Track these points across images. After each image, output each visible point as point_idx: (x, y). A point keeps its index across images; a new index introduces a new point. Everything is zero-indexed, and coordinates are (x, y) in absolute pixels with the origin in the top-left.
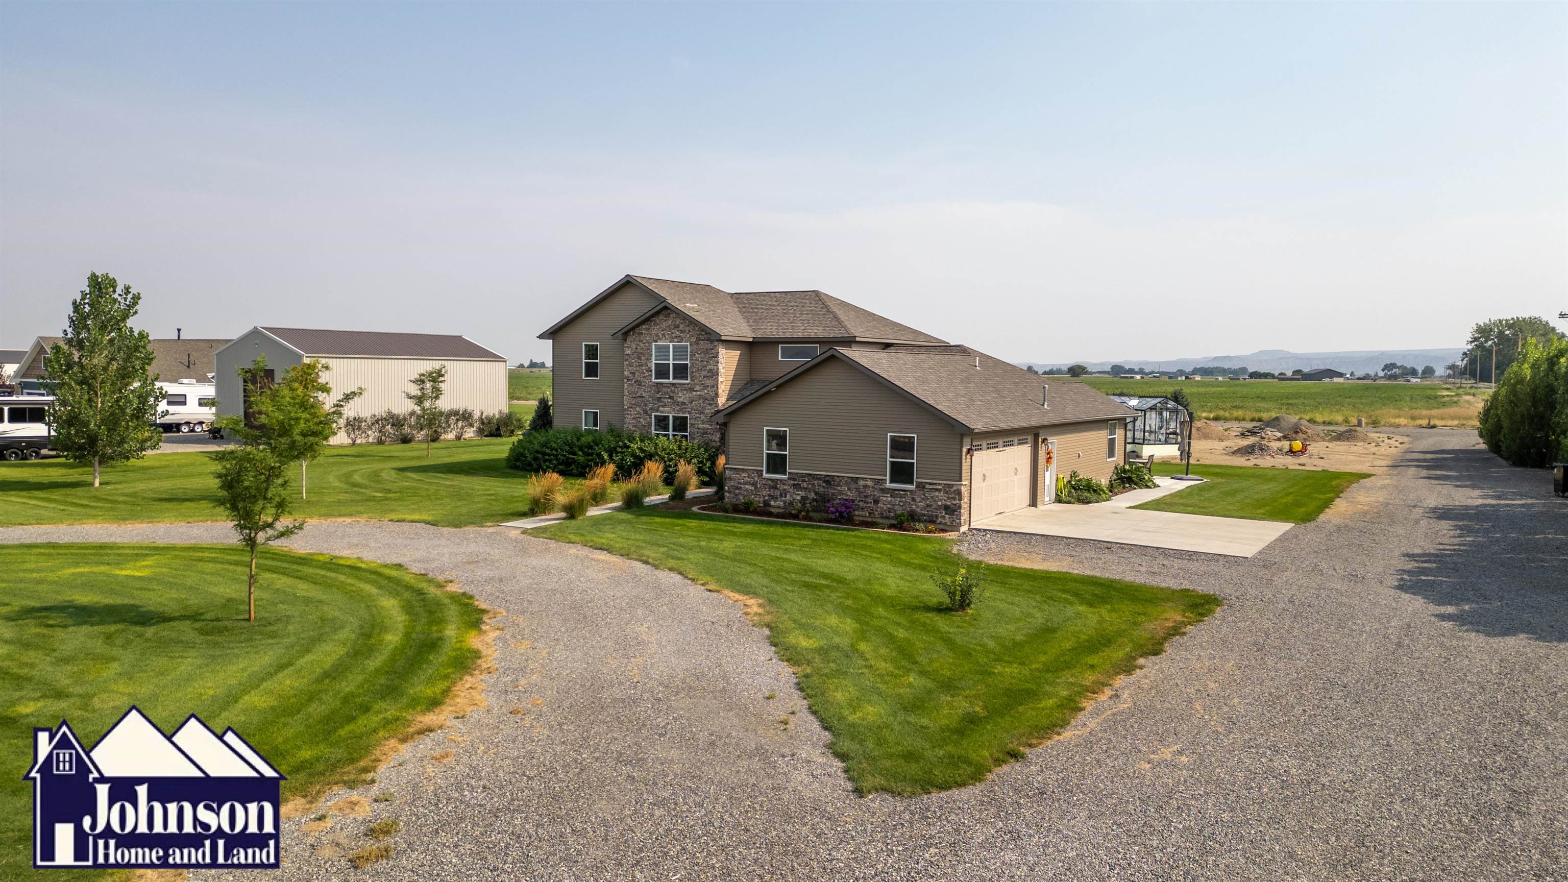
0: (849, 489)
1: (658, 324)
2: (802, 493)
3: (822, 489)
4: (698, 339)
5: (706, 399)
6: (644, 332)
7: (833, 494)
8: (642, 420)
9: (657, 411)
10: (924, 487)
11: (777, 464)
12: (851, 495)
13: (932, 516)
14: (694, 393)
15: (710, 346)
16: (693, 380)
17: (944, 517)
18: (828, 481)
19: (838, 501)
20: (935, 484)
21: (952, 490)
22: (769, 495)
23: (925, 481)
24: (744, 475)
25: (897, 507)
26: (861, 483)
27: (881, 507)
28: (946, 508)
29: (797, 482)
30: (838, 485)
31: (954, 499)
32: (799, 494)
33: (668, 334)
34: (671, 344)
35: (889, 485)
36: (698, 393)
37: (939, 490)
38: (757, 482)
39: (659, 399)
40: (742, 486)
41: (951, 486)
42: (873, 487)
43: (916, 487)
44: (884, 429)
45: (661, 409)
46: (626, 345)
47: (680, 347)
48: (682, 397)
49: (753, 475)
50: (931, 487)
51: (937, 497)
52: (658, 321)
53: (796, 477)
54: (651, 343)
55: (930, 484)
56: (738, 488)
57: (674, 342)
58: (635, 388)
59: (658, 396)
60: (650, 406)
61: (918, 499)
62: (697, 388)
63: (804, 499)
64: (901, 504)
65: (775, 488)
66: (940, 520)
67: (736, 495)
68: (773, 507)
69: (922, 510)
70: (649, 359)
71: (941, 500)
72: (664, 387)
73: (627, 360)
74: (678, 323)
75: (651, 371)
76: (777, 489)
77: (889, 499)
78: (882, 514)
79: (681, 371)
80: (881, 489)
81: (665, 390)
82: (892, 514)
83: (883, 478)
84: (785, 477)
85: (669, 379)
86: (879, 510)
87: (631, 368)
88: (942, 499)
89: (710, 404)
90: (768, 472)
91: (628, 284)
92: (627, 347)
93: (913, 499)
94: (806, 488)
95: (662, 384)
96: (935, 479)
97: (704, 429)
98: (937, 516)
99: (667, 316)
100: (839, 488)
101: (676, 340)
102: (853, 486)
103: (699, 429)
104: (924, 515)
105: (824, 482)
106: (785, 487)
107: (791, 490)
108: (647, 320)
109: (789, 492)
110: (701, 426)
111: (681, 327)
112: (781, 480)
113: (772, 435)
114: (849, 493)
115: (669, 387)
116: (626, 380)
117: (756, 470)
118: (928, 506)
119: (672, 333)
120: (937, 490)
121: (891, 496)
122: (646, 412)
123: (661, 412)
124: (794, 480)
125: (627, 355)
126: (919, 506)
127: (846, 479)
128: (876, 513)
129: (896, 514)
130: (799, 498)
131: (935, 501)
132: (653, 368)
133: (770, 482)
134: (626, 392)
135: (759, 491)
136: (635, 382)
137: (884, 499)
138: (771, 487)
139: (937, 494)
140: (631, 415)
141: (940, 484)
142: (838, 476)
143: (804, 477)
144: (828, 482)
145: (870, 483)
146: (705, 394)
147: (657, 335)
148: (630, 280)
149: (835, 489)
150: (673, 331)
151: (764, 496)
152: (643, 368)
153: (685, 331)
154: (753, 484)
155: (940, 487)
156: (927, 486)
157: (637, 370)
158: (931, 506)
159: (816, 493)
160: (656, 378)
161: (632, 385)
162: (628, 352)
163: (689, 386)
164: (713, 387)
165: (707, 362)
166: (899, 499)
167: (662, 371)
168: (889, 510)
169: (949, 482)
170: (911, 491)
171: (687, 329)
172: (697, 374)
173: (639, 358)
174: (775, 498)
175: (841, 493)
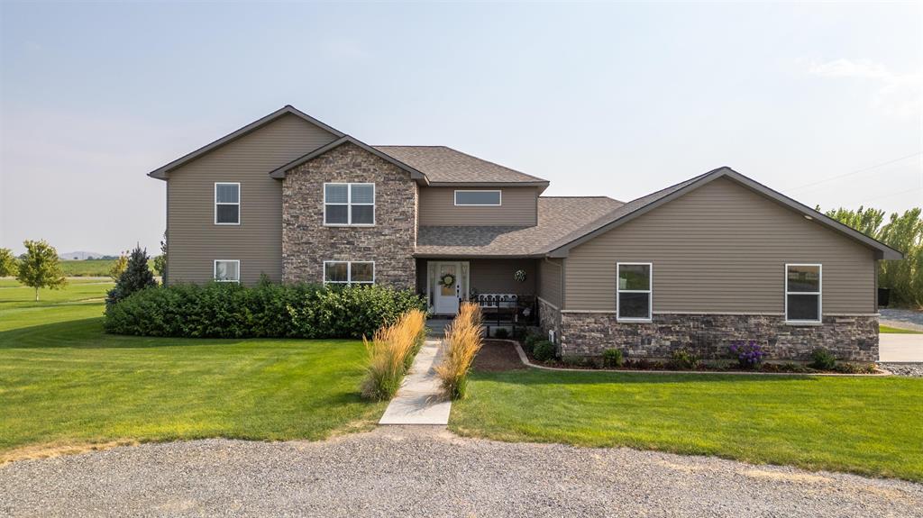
0: (737, 329)
1: (331, 162)
2: (673, 338)
3: (700, 332)
4: (387, 180)
5: (399, 244)
6: (311, 170)
7: (715, 336)
8: (308, 269)
9: (331, 258)
10: (833, 321)
11: (633, 304)
12: (739, 336)
13: (844, 353)
14: (383, 237)
15: (402, 186)
16: (381, 224)
17: (859, 353)
18: (709, 321)
19: (721, 344)
20: (848, 317)
21: (868, 322)
22: (625, 343)
23: (835, 314)
24: (588, 320)
25: (799, 346)
26: (753, 321)
27: (779, 348)
28: (861, 343)
29: (664, 324)
30: (723, 326)
31: (870, 332)
32: (668, 340)
33: (345, 173)
34: (349, 185)
35: (788, 322)
36: (387, 237)
37: (852, 324)
38: (607, 328)
39: (333, 245)
40: (587, 334)
41: (867, 318)
42: (767, 326)
43: (823, 322)
44: (783, 259)
45: (336, 255)
46: (284, 185)
47: (361, 189)
48: (364, 242)
49: (601, 320)
50: (843, 321)
51: (850, 331)
52: (331, 158)
53: (664, 319)
54: (322, 183)
55: (841, 317)
56: (579, 337)
57: (354, 181)
58: (299, 233)
59: (332, 241)
60: (321, 253)
61: (826, 336)
62: (387, 232)
63: (675, 345)
64: (805, 342)
65: (635, 333)
66: (854, 356)
67: (579, 345)
68: (632, 356)
69: (830, 347)
70: (319, 200)
71: (854, 335)
72: (341, 231)
73: (286, 202)
74: (359, 160)
75: (322, 214)
76: (638, 335)
77: (790, 337)
78: (780, 355)
79: (362, 213)
80: (779, 327)
81: (342, 235)
82: (793, 355)
83: (781, 314)
84: (649, 320)
85: (346, 222)
86: (777, 350)
87: (292, 211)
88: (856, 334)
89: (403, 249)
90: (622, 315)
91: (288, 115)
92: (287, 187)
93: (820, 336)
94: (678, 332)
95: (338, 228)
96: (847, 312)
97: (395, 276)
98: (850, 353)
99: (345, 153)
100: (723, 329)
101: (356, 180)
102: (741, 325)
103: (388, 276)
104: (834, 353)
105: (703, 322)
106: (649, 332)
107: (657, 335)
108: (316, 158)
109: (654, 337)
110: (392, 273)
111: (364, 165)
112: (642, 324)
113: (625, 272)
114: (736, 334)
115: (347, 232)
116: (284, 225)
117: (606, 314)
118: (838, 342)
119: (351, 172)
120: (849, 323)
121: (792, 334)
122: (315, 261)
123: (336, 259)
124: (662, 323)
125: (287, 196)
126: (827, 344)
127: (733, 318)
128: (773, 354)
129: (798, 354)
130: (668, 343)
131: (847, 336)
132: (324, 211)
133: (626, 327)
134: (285, 238)
135: (610, 339)
136: (298, 227)
137: (784, 337)
138: (627, 333)
139: (849, 328)
140: (292, 264)
141: (853, 317)
142: (722, 315)
143: (675, 318)
144: (708, 323)
145: (763, 321)
146: (397, 238)
147: (330, 174)
148: (291, 110)
149: (718, 330)
150: (353, 170)
151: (619, 345)
152: (310, 211)
153: (369, 170)
154: (602, 331)
155: (853, 320)
156: (838, 320)
157: (301, 214)
158: (842, 342)
159: (692, 337)
160: (327, 222)
161: (294, 229)
162: (289, 192)
163: (376, 230)
164: (408, 230)
165: (399, 204)
166: (802, 337)
167: (336, 213)
168: (790, 350)
169: (866, 315)
170: (817, 327)
171: (372, 168)
172: (386, 217)
173: (306, 200)
174: (635, 346)
175: (727, 335)
